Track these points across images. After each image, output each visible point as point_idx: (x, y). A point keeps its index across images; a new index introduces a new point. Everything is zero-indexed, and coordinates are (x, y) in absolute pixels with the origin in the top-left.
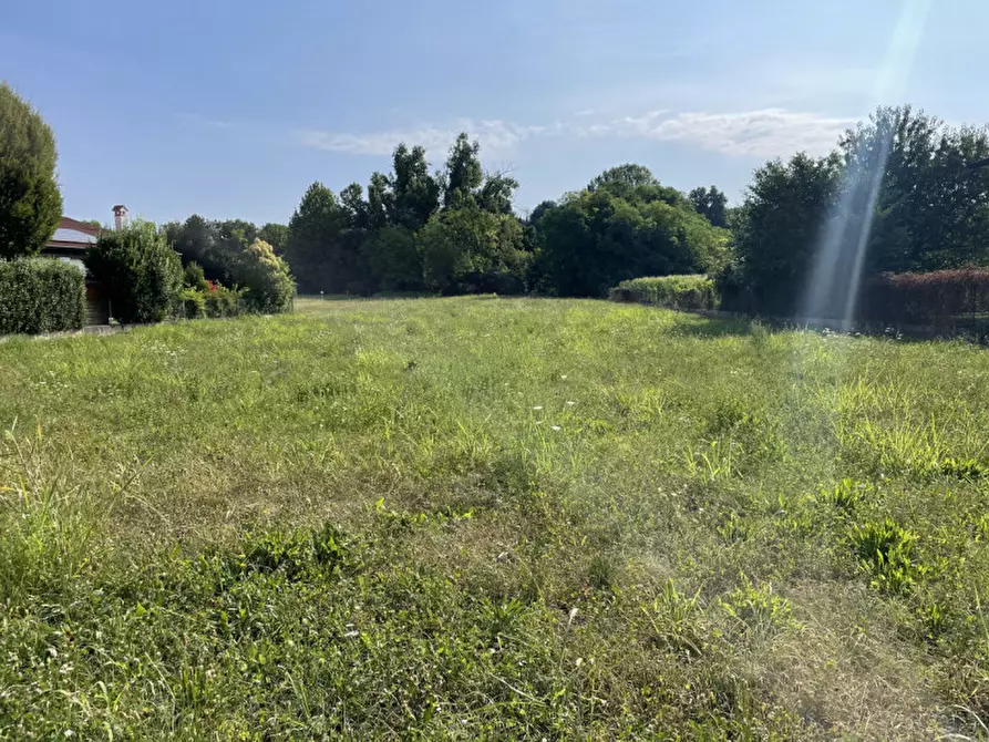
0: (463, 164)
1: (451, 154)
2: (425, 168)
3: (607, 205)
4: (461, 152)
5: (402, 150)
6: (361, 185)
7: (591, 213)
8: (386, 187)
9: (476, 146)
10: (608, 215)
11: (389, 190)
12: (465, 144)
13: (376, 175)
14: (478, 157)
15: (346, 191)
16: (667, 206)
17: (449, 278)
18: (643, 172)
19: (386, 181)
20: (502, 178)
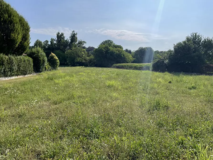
0: (73, 37)
1: (71, 35)
2: (64, 38)
3: (108, 48)
4: (73, 35)
5: (59, 33)
6: (48, 41)
7: (105, 50)
8: (54, 41)
9: (77, 34)
10: (108, 50)
11: (55, 42)
12: (74, 33)
13: (52, 38)
14: (77, 36)
15: (45, 42)
16: (120, 49)
17: (74, 63)
18: (112, 42)
19: (55, 40)
20: (82, 41)
